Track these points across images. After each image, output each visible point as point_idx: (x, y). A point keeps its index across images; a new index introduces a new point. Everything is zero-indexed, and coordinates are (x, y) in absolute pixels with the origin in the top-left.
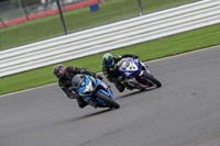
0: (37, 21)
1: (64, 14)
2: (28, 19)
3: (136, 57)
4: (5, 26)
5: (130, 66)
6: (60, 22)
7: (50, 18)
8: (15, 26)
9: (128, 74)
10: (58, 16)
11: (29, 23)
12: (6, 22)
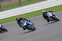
0: (13, 3)
1: (20, 1)
2: (10, 3)
3: (52, 12)
4: (4, 5)
5: (50, 15)
6: (19, 3)
7: (16, 2)
8: (7, 5)
9: (49, 17)
10: (19, 2)
11: (10, 4)
12: (4, 3)
